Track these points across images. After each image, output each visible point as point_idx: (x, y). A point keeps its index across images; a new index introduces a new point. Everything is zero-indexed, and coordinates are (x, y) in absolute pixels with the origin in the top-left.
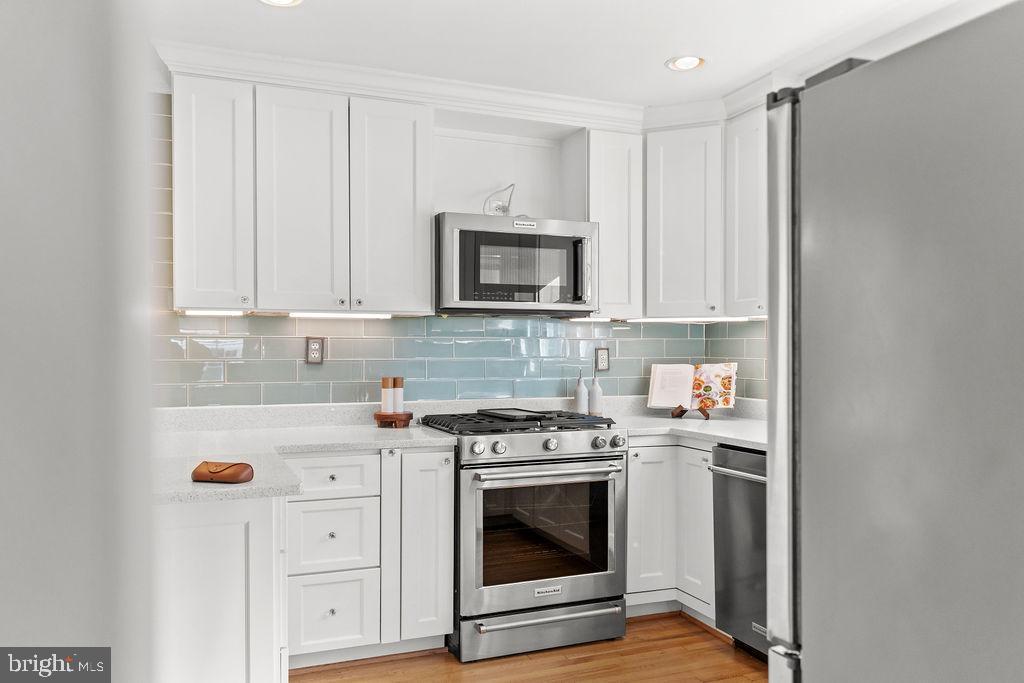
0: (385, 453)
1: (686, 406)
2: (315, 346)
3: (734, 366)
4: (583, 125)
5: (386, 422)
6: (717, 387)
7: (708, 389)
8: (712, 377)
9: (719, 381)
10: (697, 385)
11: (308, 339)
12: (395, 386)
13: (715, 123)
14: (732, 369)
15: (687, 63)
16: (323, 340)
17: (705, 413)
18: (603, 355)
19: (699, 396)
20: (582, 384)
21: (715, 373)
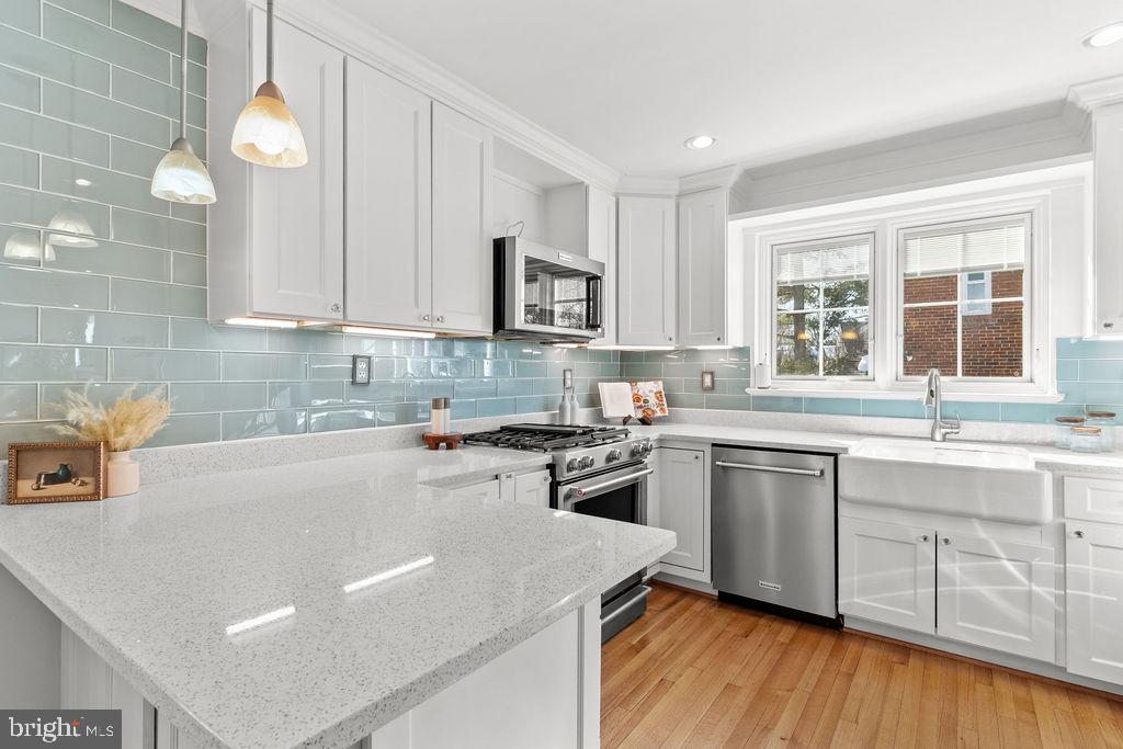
0: (503, 477)
1: (633, 416)
2: (362, 366)
3: (661, 382)
4: (582, 179)
5: (433, 442)
6: (653, 400)
7: (646, 401)
8: (647, 392)
9: (652, 395)
10: (637, 399)
11: (355, 358)
12: (445, 407)
13: (669, 196)
14: (659, 386)
15: (703, 142)
16: (369, 358)
17: (644, 422)
18: (568, 375)
19: (640, 407)
20: (566, 399)
21: (649, 389)
